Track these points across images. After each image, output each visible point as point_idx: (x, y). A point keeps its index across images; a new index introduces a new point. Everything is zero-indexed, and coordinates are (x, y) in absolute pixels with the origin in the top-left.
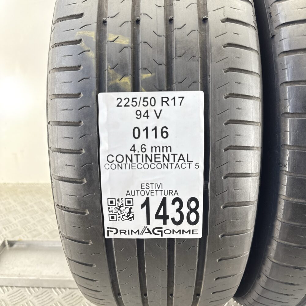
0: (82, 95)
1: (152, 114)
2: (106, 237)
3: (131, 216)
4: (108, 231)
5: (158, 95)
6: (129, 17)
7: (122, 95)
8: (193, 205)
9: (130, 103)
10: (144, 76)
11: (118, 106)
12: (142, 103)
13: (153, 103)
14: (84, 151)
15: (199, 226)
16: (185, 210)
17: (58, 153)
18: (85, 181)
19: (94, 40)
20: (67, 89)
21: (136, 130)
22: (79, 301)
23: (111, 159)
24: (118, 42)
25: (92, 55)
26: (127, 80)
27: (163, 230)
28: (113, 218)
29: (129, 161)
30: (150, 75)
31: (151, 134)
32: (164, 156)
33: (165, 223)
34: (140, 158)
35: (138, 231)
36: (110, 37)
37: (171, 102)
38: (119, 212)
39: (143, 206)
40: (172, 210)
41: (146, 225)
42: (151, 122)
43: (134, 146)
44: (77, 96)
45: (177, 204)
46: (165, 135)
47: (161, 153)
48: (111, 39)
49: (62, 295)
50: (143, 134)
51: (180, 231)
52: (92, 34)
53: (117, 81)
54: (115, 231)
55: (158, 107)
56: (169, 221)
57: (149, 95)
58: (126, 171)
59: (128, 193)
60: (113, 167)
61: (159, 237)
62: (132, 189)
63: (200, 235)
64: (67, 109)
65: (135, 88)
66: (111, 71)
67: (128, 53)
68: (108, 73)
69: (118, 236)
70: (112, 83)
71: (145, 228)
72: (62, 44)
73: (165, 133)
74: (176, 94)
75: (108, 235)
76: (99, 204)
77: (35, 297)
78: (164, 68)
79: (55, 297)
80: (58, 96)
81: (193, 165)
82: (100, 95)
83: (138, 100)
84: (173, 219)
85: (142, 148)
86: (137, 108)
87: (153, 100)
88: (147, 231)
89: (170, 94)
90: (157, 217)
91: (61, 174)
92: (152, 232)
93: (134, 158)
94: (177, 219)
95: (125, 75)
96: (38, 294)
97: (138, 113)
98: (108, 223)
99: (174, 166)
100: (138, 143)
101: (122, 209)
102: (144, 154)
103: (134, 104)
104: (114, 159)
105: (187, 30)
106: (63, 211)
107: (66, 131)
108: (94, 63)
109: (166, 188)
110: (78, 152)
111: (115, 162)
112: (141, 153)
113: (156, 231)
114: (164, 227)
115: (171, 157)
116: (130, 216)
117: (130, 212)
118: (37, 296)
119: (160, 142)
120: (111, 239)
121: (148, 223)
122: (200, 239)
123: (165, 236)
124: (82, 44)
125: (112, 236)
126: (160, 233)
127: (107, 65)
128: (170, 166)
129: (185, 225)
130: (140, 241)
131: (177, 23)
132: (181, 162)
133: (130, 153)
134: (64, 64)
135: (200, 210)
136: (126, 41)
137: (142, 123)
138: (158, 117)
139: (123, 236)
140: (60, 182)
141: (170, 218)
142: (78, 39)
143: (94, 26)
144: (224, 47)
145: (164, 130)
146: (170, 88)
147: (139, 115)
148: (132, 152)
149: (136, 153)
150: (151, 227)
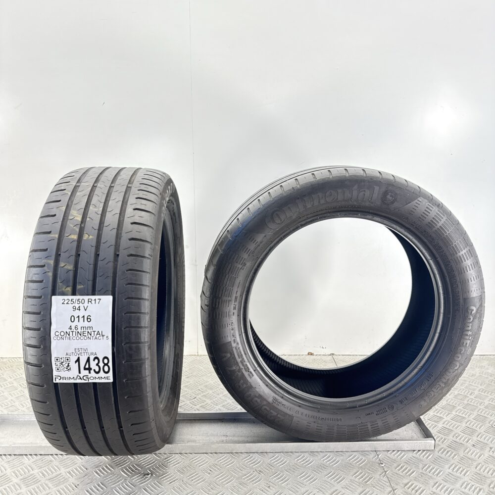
0: (43, 297)
1: (82, 308)
2: (54, 382)
3: (69, 368)
4: (55, 378)
5: (86, 298)
6: (74, 252)
7: (66, 297)
8: (106, 361)
9: (70, 302)
10: (79, 287)
11: (63, 303)
12: (77, 302)
13: (83, 302)
14: (42, 329)
15: (111, 374)
16: (101, 364)
17: (27, 330)
18: (42, 347)
19: (52, 265)
20: (35, 294)
21: (73, 318)
22: (48, 464)
23: (57, 334)
24: (66, 267)
25: (50, 274)
26: (69, 289)
27: (89, 377)
28: (58, 369)
29: (67, 335)
30: (82, 286)
31: (81, 319)
32: (88, 332)
33: (90, 373)
34: (74, 333)
35: (74, 378)
36: (62, 264)
37: (93, 302)
38: (62, 366)
39: (76, 362)
40: (93, 365)
41: (78, 374)
42: (82, 313)
43: (71, 326)
44: (40, 297)
45: (96, 360)
46: (89, 320)
47: (87, 331)
48: (62, 266)
49: (32, 460)
50: (77, 319)
51: (99, 377)
52: (52, 262)
53: (64, 289)
54: (59, 378)
55: (86, 304)
56: (92, 371)
57: (81, 297)
58: (66, 342)
59: (67, 354)
60: (58, 338)
61: (87, 381)
62: (70, 352)
63: (111, 380)
64: (34, 305)
65: (74, 294)
66: (61, 284)
67: (71, 274)
68: (59, 285)
69: (62, 381)
70: (60, 290)
71: (78, 376)
72: (34, 266)
73: (89, 319)
74: (97, 297)
75: (55, 380)
76: (50, 362)
77: (6, 462)
78: (90, 283)
79: (26, 462)
80: (29, 297)
81: (105, 337)
82: (53, 297)
83: (74, 301)
84: (94, 370)
85: (75, 328)
86: (74, 305)
87: (83, 301)
88: (79, 378)
89: (93, 297)
90: (85, 369)
91: (28, 342)
92: (82, 378)
93: (71, 333)
94: (97, 370)
95: (68, 286)
96: (9, 460)
97: (74, 308)
98: (55, 373)
99: (94, 338)
100: (73, 325)
101: (63, 364)
102: (77, 331)
103: (72, 302)
104: (59, 334)
105: (106, 261)
106: (29, 366)
107: (33, 317)
108: (51, 279)
109: (89, 351)
110: (38, 330)
111: (60, 336)
112: (75, 330)
113: (85, 378)
114: (90, 375)
115: (93, 333)
116: (68, 368)
117: (68, 366)
118: (8, 462)
119: (86, 324)
120: (57, 383)
121: (80, 373)
122: (113, 382)
123: (90, 381)
124: (45, 268)
125: (58, 381)
126: (87, 379)
127: (59, 281)
128: (92, 338)
129: (102, 374)
130: (75, 384)
131: (100, 258)
132: (98, 335)
133: (68, 331)
134: (34, 279)
135: (110, 364)
136: (70, 267)
137: (76, 313)
138: (85, 310)
139: (65, 381)
140: (27, 348)
141: (93, 369)
142: (43, 264)
143: (53, 257)
144: (127, 271)
145: (89, 317)
146: (93, 294)
147: (74, 309)
148: (70, 330)
149: (72, 330)
150: (81, 375)
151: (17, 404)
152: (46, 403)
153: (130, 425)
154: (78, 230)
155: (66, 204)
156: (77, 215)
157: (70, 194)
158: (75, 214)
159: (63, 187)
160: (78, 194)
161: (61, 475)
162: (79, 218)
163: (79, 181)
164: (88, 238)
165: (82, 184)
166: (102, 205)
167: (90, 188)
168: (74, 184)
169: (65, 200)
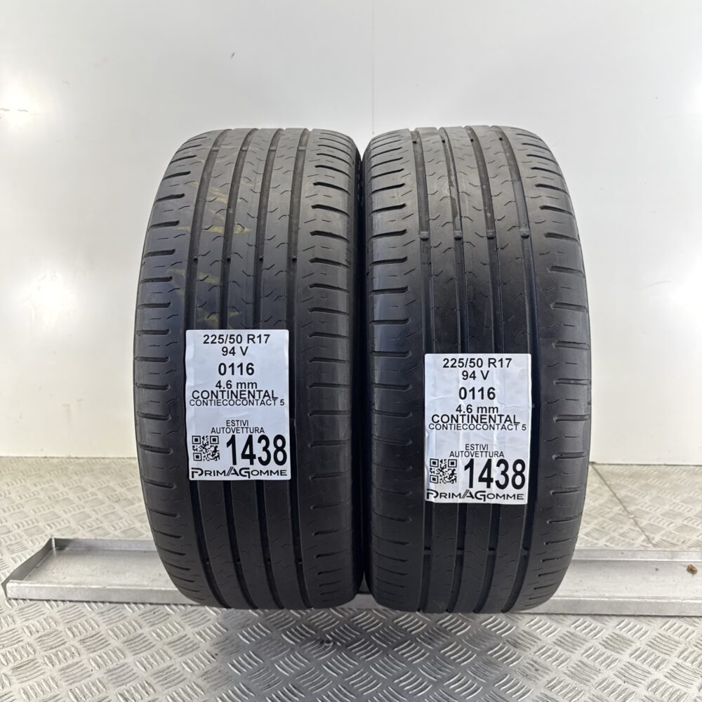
0: (170, 332)
1: (238, 351)
2: (191, 478)
3: (217, 455)
4: (193, 472)
5: (245, 333)
6: (219, 256)
7: (210, 332)
8: (280, 443)
9: (217, 340)
10: (232, 314)
11: (205, 343)
12: (228, 340)
13: (239, 340)
14: (169, 387)
15: (287, 466)
16: (272, 449)
17: (143, 389)
18: (170, 418)
19: (185, 278)
20: (155, 326)
21: (222, 367)
22: (163, 619)
23: (196, 395)
24: (207, 281)
25: (182, 293)
26: (215, 318)
27: (250, 471)
28: (197, 457)
29: (214, 398)
30: (237, 313)
31: (237, 370)
32: (249, 392)
33: (252, 463)
34: (225, 394)
35: (224, 472)
36: (201, 276)
37: (257, 340)
38: (204, 450)
39: (228, 445)
40: (258, 449)
41: (232, 466)
42: (237, 359)
43: (219, 382)
44: (165, 332)
45: (264, 442)
46: (250, 371)
47: (247, 389)
48: (201, 278)
49: (138, 612)
50: (229, 370)
51: (267, 471)
52: (183, 272)
53: (206, 319)
54: (200, 472)
55: (244, 344)
56: (256, 461)
57: (236, 332)
58: (212, 408)
59: (213, 430)
60: (199, 403)
61: (247, 478)
62: (217, 426)
63: (288, 477)
64: (154, 345)
65: (223, 326)
66: (200, 309)
67: (217, 291)
68: (197, 311)
69: (203, 478)
70: (199, 320)
71: (231, 468)
72: (152, 280)
73: (250, 369)
74: (263, 332)
75: (193, 477)
76: (184, 443)
77: (98, 614)
78: (250, 307)
79: (129, 615)
80: (146, 332)
81: (278, 402)
82: (189, 332)
83: (224, 338)
84: (260, 459)
85: (227, 385)
86: (224, 345)
87: (239, 338)
88: (233, 472)
89: (256, 332)
90: (244, 456)
91: (146, 411)
92: (238, 472)
93: (220, 394)
94: (264, 459)
95: (214, 313)
96: (102, 610)
97: (225, 350)
98: (192, 463)
99: (259, 402)
100: (224, 379)
101: (207, 447)
102: (230, 390)
103: (221, 341)
104: (200, 395)
105: (274, 270)
106: (146, 451)
107: (154, 366)
108: (183, 300)
109: (251, 425)
110: (164, 388)
111: (200, 398)
112: (226, 389)
113: (243, 472)
114: (252, 468)
115: (257, 394)
116: (215, 455)
117: (215, 451)
118: (102, 613)
119: (246, 378)
120: (196, 481)
121: (235, 463)
122: (290, 481)
123: (252, 478)
124: (172, 282)
125: (197, 477)
126: (247, 474)
127: (197, 303)
128: (255, 402)
129: (272, 466)
130: (227, 483)
131: (266, 264)
132: (267, 398)
133: (215, 389)
134: (153, 301)
135: (287, 449)
136: (215, 280)
137: (228, 360)
138: (244, 354)
139: (208, 478)
140: (144, 419)
141: (257, 457)
142: (169, 276)
143: (185, 264)
144: (311, 287)
145: (250, 366)
146: (256, 326)
147: (225, 352)
148: (218, 389)
149: (222, 389)
150: (237, 468)
151: (106, 524)
152: (175, 516)
153: (315, 557)
154: (224, 219)
155: (200, 177)
156: (220, 194)
157: (204, 162)
158: (216, 193)
159: (190, 152)
160: (217, 161)
161: (187, 637)
162: (225, 200)
163: (215, 144)
164: (242, 231)
165: (222, 147)
166: (260, 178)
167: (237, 153)
168: (210, 147)
169: (197, 171)
